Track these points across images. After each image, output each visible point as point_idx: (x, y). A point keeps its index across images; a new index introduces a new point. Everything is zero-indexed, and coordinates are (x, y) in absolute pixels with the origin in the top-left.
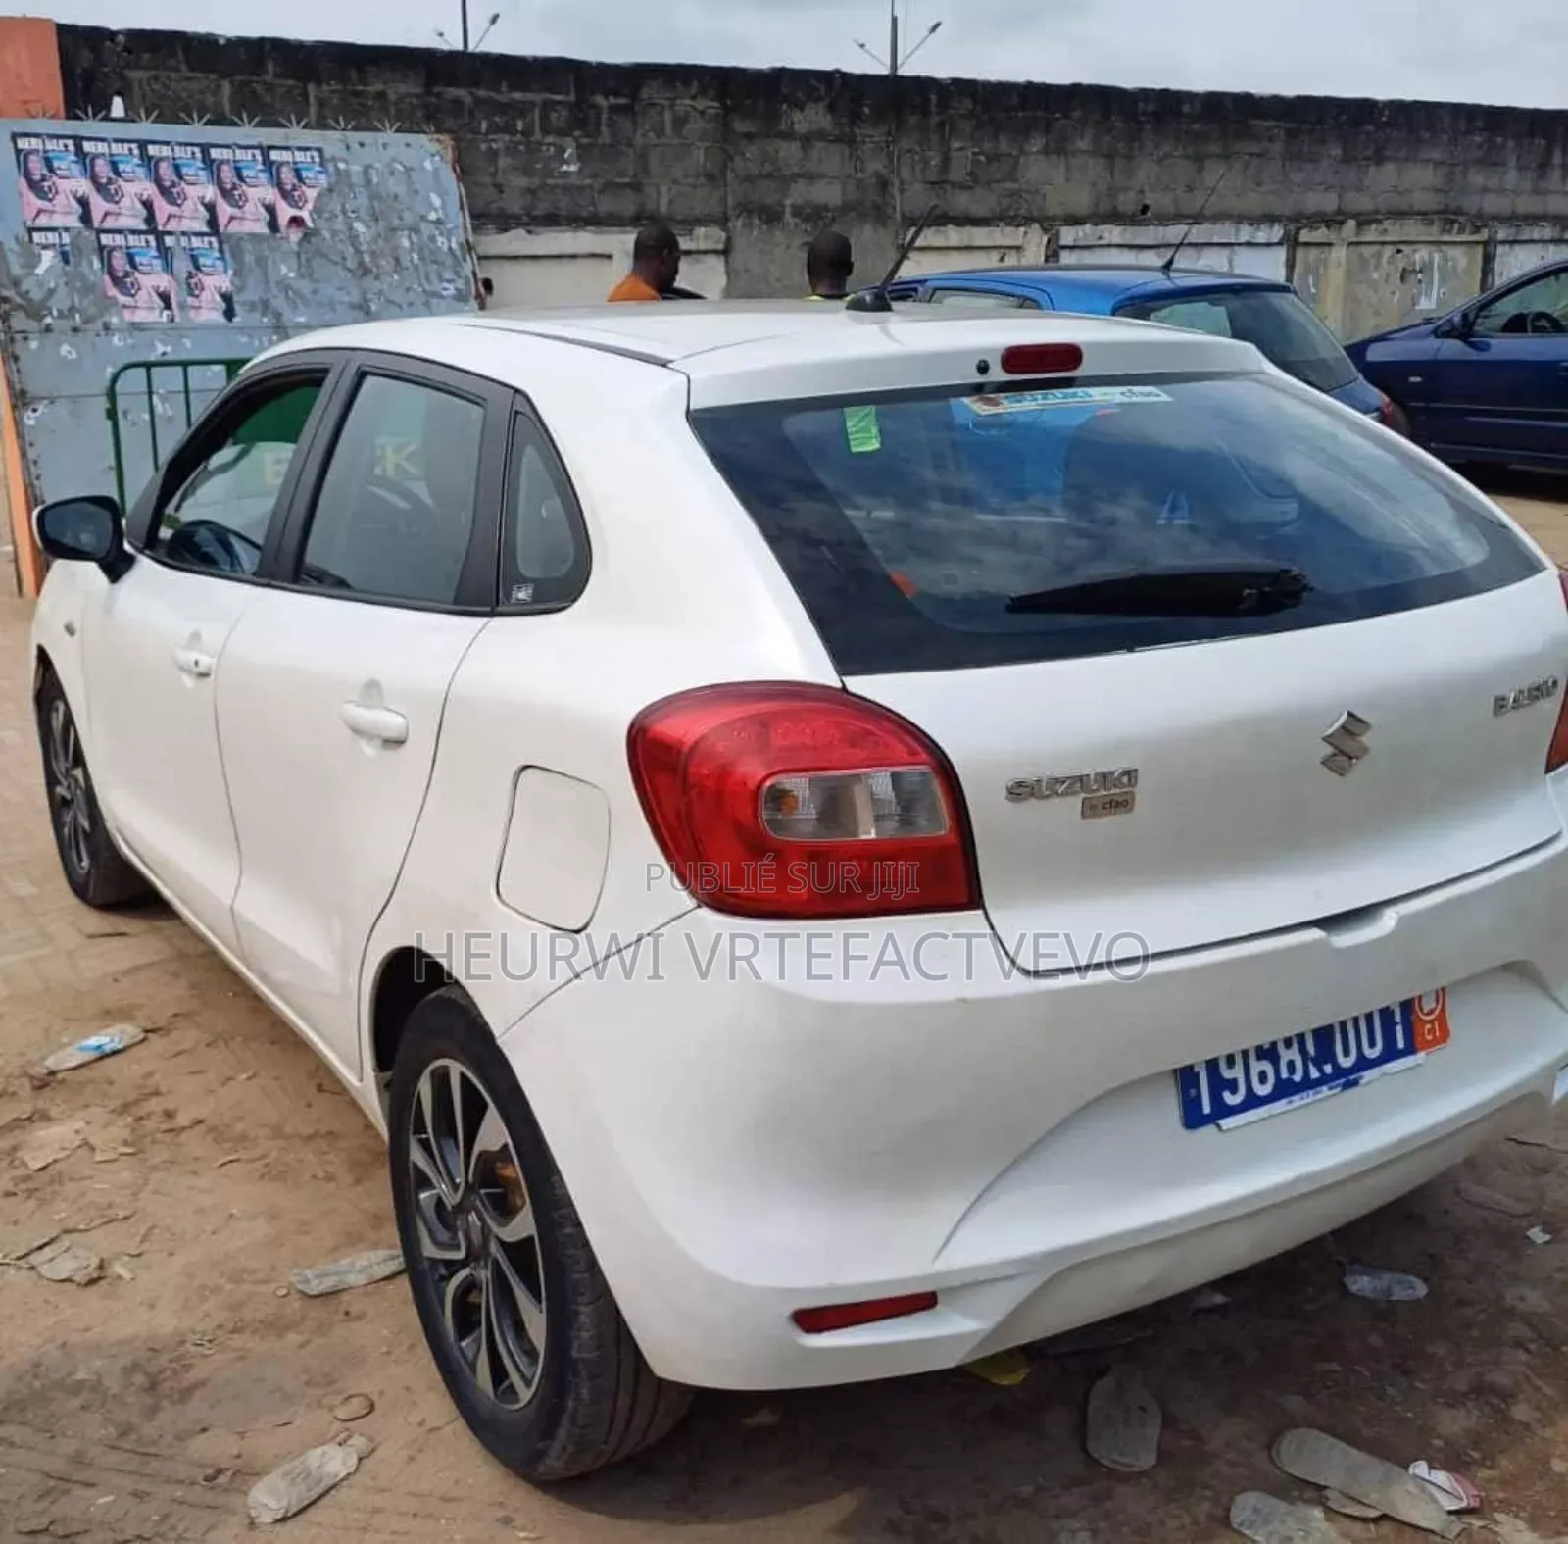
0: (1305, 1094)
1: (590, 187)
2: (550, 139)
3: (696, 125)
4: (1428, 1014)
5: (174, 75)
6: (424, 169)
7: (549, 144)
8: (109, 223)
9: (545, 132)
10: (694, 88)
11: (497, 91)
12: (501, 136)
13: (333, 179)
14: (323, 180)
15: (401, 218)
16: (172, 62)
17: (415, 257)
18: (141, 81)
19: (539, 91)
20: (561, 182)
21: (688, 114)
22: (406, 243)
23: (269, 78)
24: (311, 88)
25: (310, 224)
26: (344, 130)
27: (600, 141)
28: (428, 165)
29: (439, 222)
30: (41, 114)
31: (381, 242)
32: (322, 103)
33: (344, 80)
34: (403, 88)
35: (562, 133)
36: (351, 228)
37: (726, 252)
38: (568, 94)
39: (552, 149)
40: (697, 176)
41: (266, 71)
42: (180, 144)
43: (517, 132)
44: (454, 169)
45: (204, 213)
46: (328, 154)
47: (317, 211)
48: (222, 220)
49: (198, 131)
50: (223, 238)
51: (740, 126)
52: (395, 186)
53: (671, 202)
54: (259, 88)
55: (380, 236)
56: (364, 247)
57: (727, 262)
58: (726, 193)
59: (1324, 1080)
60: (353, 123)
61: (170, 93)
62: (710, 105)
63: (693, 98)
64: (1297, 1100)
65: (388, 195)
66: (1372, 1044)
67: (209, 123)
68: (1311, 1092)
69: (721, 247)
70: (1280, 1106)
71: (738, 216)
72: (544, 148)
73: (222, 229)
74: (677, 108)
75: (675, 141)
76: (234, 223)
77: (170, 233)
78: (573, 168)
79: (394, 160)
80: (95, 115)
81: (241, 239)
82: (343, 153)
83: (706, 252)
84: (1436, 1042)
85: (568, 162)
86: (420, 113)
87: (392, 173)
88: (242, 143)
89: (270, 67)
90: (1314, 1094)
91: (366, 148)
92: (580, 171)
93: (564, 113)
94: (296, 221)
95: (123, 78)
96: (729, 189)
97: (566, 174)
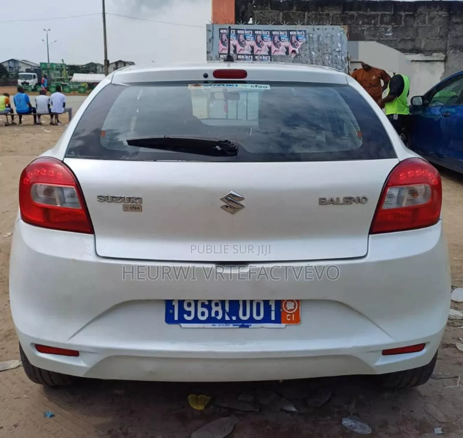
0: (222, 324)
1: (396, 40)
2: (383, 26)
3: (438, 20)
4: (289, 311)
5: (267, 11)
6: (337, 36)
7: (382, 28)
8: (241, 52)
9: (382, 23)
10: (438, 8)
11: (366, 11)
12: (366, 25)
13: (307, 40)
14: (304, 40)
15: (327, 50)
16: (267, 8)
17: (330, 62)
18: (257, 13)
19: (381, 11)
20: (386, 39)
21: (435, 17)
22: (327, 58)
23: (294, 11)
24: (306, 13)
25: (298, 52)
26: (314, 25)
27: (401, 26)
28: (339, 34)
29: (339, 51)
30: (228, 23)
31: (320, 57)
32: (309, 17)
33: (316, 10)
34: (335, 12)
35: (388, 24)
36: (311, 53)
37: (445, 61)
38: (391, 11)
39: (383, 29)
40: (436, 37)
41: (293, 9)
42: (264, 31)
43: (372, 24)
44: (347, 35)
45: (268, 49)
46: (307, 32)
47: (301, 49)
48: (273, 51)
49: (270, 27)
50: (272, 56)
51: (454, 20)
52: (327, 41)
53: (425, 45)
54: (290, 14)
55: (319, 55)
56: (314, 59)
57: (445, 64)
58: (447, 42)
59: (231, 321)
60: (317, 23)
61: (265, 16)
62: (444, 13)
63: (437, 12)
64: (217, 325)
65: (324, 43)
66: (258, 314)
67: (274, 24)
68: (224, 324)
69: (443, 59)
70: (210, 325)
71: (451, 50)
72: (380, 29)
73: (272, 54)
74: (430, 15)
75: (429, 25)
76: (276, 52)
77: (257, 55)
78: (390, 34)
79: (327, 33)
80: (242, 23)
81: (277, 57)
82: (313, 32)
83: (436, 61)
84: (291, 322)
85: (388, 33)
86: (339, 19)
87: (326, 37)
88: (282, 29)
89: (295, 8)
90: (225, 325)
91: (320, 30)
92: (393, 35)
93: (389, 18)
94: (294, 51)
95: (252, 13)
96: (448, 41)
97: (387, 37)
